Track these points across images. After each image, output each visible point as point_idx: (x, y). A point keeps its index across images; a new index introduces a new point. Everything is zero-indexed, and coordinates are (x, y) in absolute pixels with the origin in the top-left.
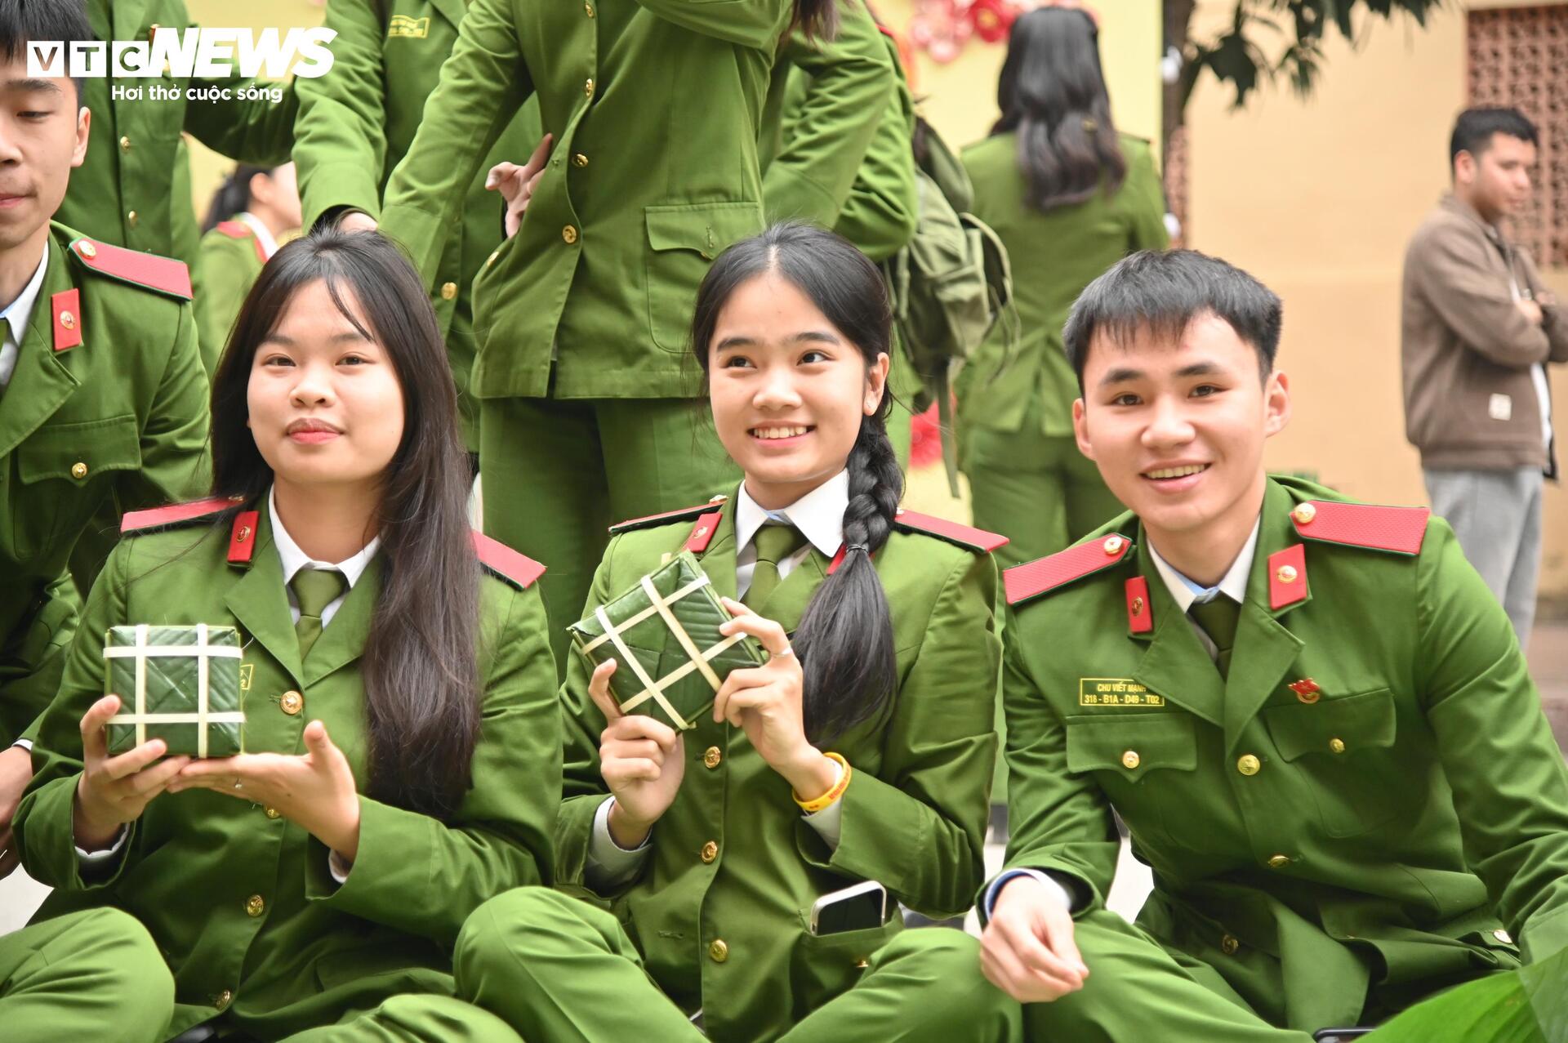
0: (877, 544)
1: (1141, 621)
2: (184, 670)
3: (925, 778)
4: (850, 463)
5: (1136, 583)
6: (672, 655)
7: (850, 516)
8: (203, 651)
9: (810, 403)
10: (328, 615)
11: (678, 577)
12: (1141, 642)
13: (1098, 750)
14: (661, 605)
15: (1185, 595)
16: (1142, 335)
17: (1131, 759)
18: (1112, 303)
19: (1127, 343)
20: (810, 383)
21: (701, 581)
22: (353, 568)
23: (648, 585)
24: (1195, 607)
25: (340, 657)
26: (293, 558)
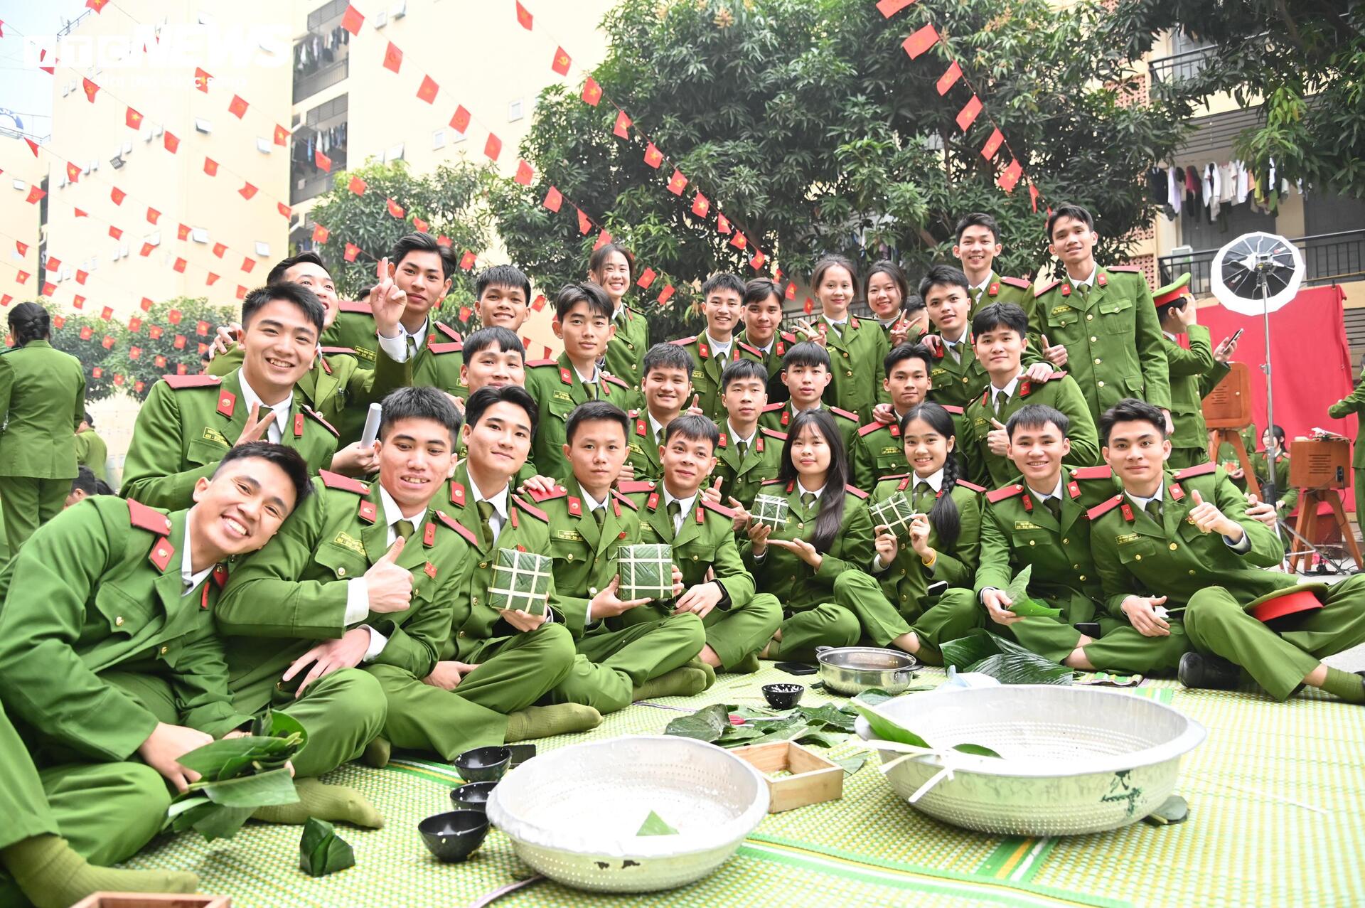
0: (951, 489)
1: (1029, 506)
2: (774, 507)
3: (960, 554)
4: (944, 466)
5: (1026, 496)
6: (895, 518)
7: (944, 481)
8: (779, 503)
9: (930, 452)
10: (811, 505)
11: (898, 498)
12: (1030, 513)
13: (1022, 541)
14: (893, 505)
15: (1042, 498)
16: (1032, 426)
17: (1032, 543)
18: (1022, 417)
19: (1028, 428)
20: (930, 447)
21: (905, 500)
22: (818, 494)
23: (890, 499)
24: (1045, 502)
25: (813, 515)
26: (802, 490)
